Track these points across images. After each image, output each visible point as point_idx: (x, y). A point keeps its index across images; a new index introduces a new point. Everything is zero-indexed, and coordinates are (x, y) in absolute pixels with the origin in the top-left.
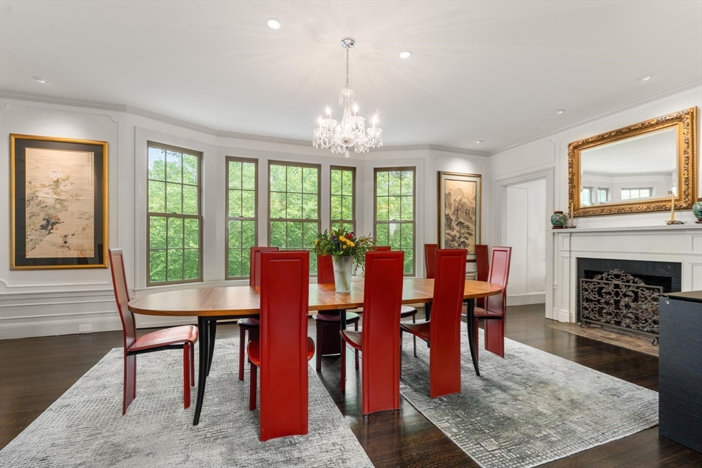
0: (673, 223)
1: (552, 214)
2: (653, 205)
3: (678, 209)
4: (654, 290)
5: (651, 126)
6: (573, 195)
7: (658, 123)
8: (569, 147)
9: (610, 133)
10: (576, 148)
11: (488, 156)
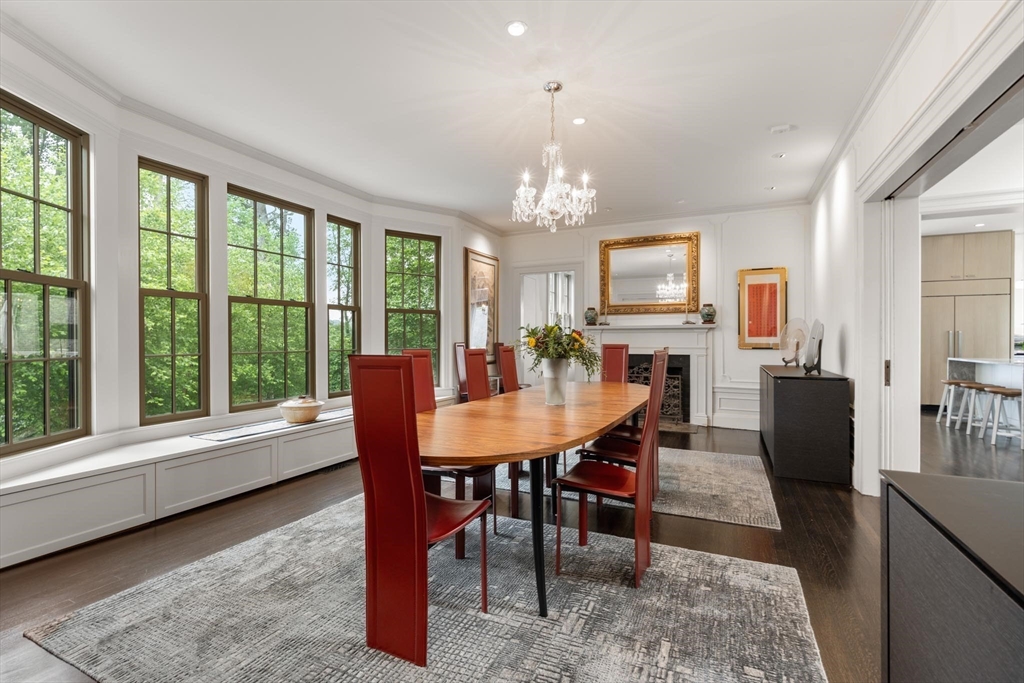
0: (688, 323)
1: (586, 310)
2: (671, 308)
3: (690, 311)
4: (674, 378)
5: (670, 240)
6: (604, 293)
7: (675, 239)
8: (600, 245)
9: (639, 238)
10: (606, 247)
11: (502, 236)
